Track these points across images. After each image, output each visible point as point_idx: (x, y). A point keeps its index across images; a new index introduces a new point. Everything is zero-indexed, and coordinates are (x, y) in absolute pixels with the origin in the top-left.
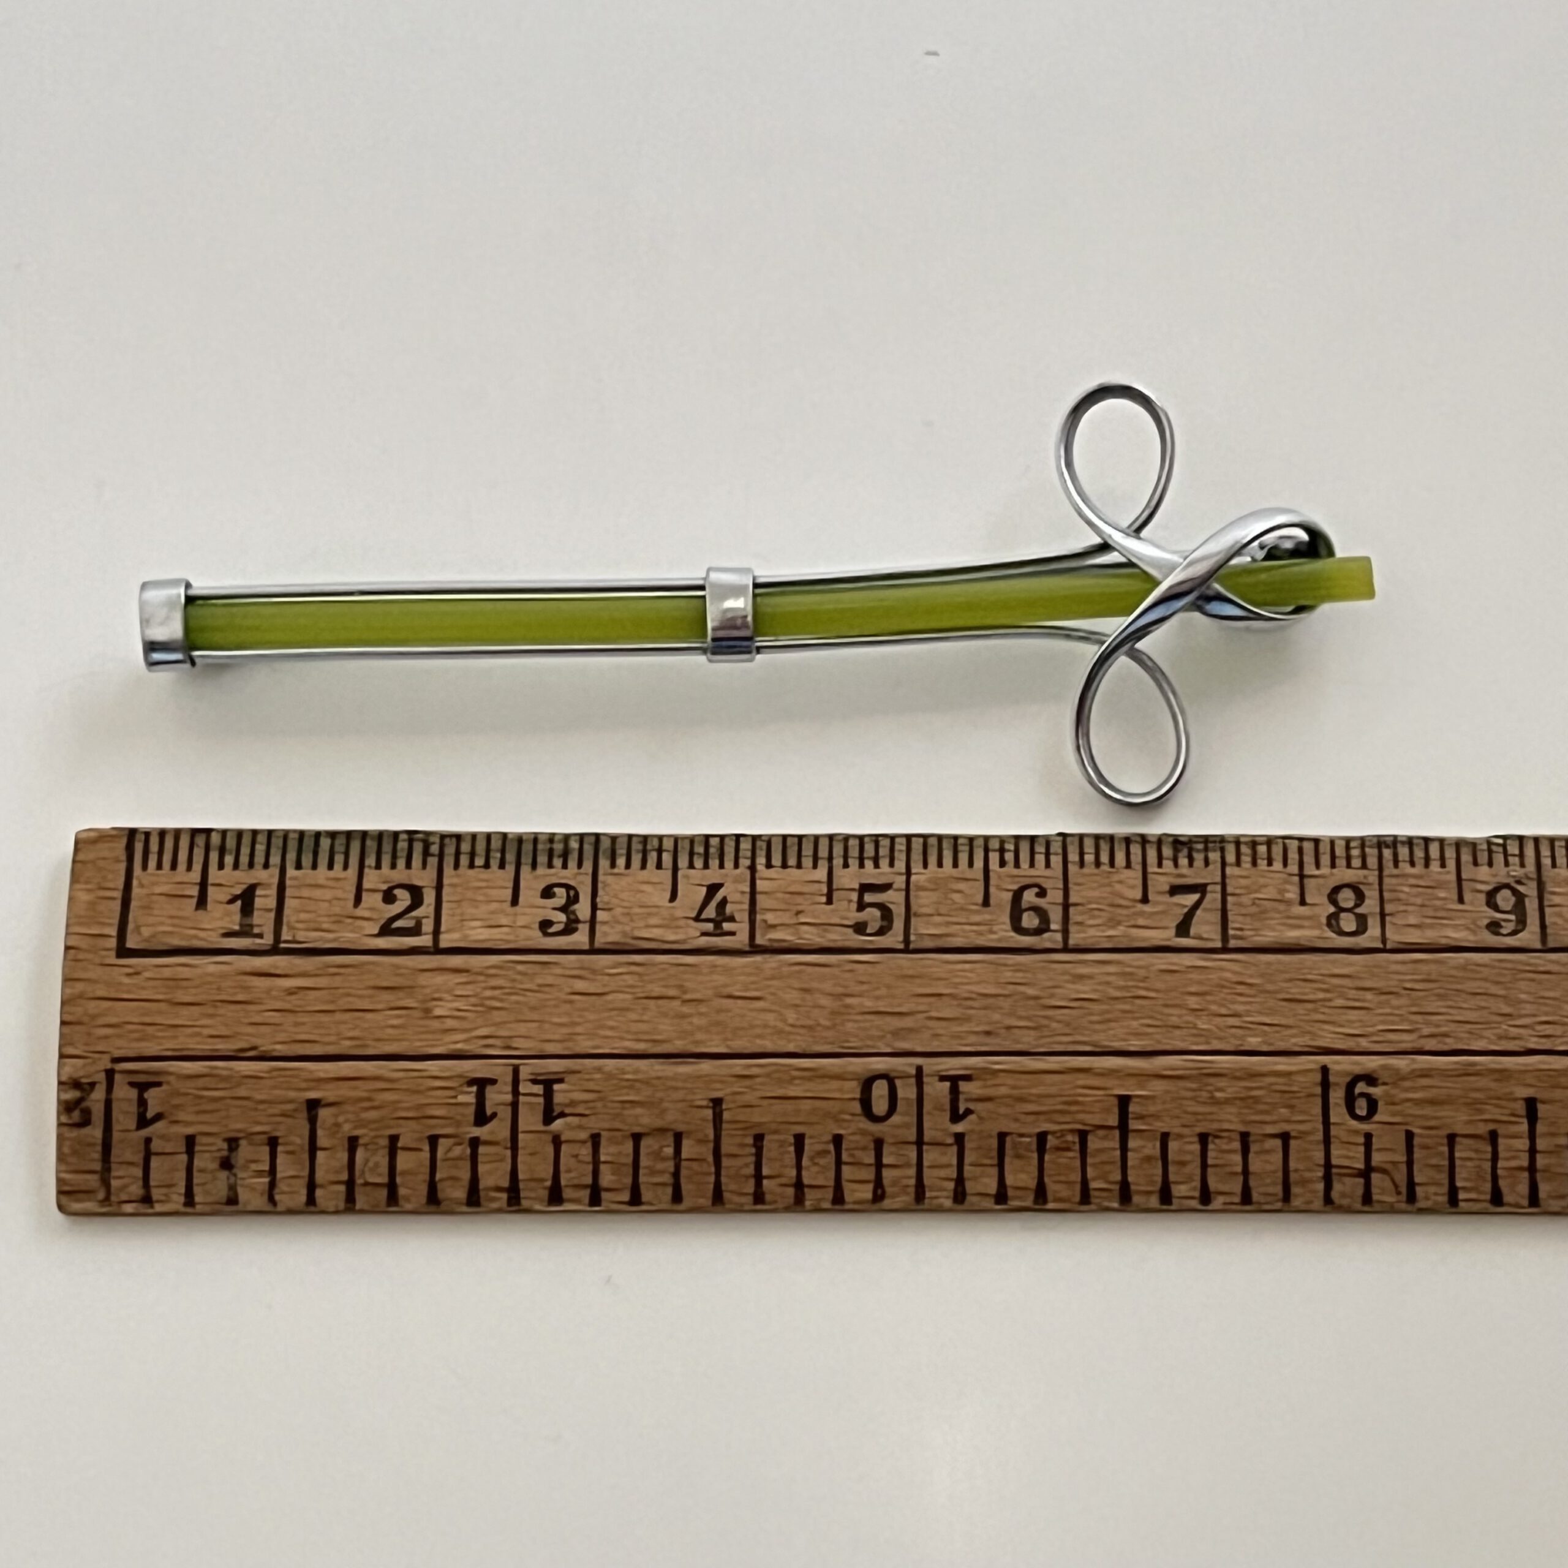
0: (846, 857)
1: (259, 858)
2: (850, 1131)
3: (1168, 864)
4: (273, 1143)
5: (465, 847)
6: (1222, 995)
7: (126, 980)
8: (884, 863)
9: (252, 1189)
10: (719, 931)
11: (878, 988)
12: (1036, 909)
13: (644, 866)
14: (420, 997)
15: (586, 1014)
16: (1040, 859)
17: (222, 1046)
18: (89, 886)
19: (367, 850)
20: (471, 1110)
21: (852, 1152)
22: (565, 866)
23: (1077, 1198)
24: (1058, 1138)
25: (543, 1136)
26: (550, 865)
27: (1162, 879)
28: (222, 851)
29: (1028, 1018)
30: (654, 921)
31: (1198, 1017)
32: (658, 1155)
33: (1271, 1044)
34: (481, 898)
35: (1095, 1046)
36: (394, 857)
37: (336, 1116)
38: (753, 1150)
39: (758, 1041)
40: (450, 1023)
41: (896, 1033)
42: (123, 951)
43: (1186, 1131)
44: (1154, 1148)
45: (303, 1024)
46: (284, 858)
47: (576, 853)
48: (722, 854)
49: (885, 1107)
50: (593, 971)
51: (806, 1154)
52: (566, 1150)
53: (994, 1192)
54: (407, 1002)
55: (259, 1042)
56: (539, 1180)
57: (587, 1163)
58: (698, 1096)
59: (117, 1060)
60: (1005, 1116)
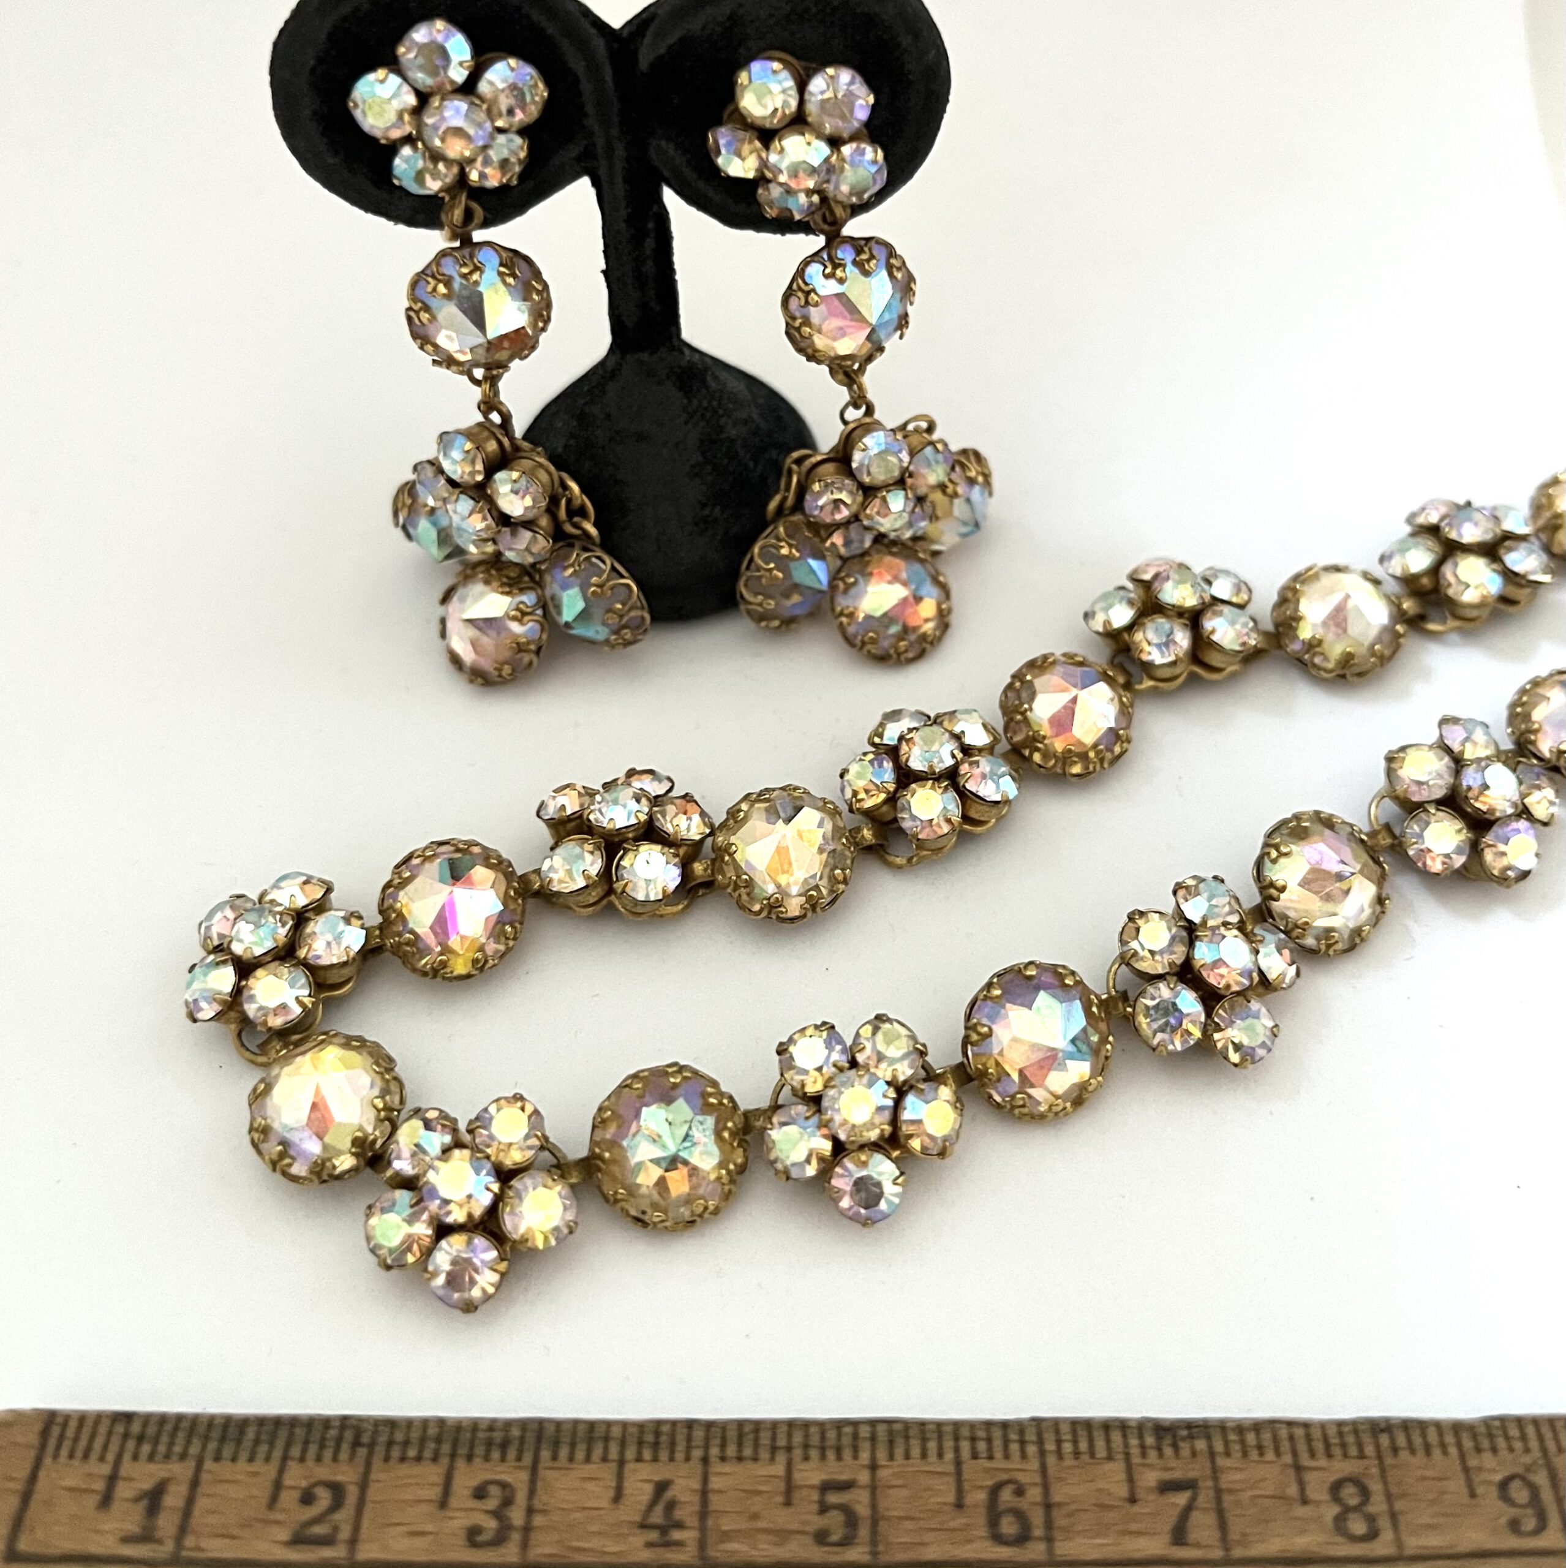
0: (806, 1446)
1: (177, 1449)
3: (1153, 1454)
5: (399, 1436)
8: (847, 1454)
10: (667, 1539)
12: (1016, 1511)
13: (588, 1459)
16: (1014, 1447)
19: (295, 1439)
22: (503, 1459)
26: (487, 1458)
27: (1149, 1473)
28: (141, 1439)
30: (593, 1528)
36: (322, 1446)
42: (12, 1555)
46: (204, 1448)
47: (516, 1443)
48: (673, 1444)
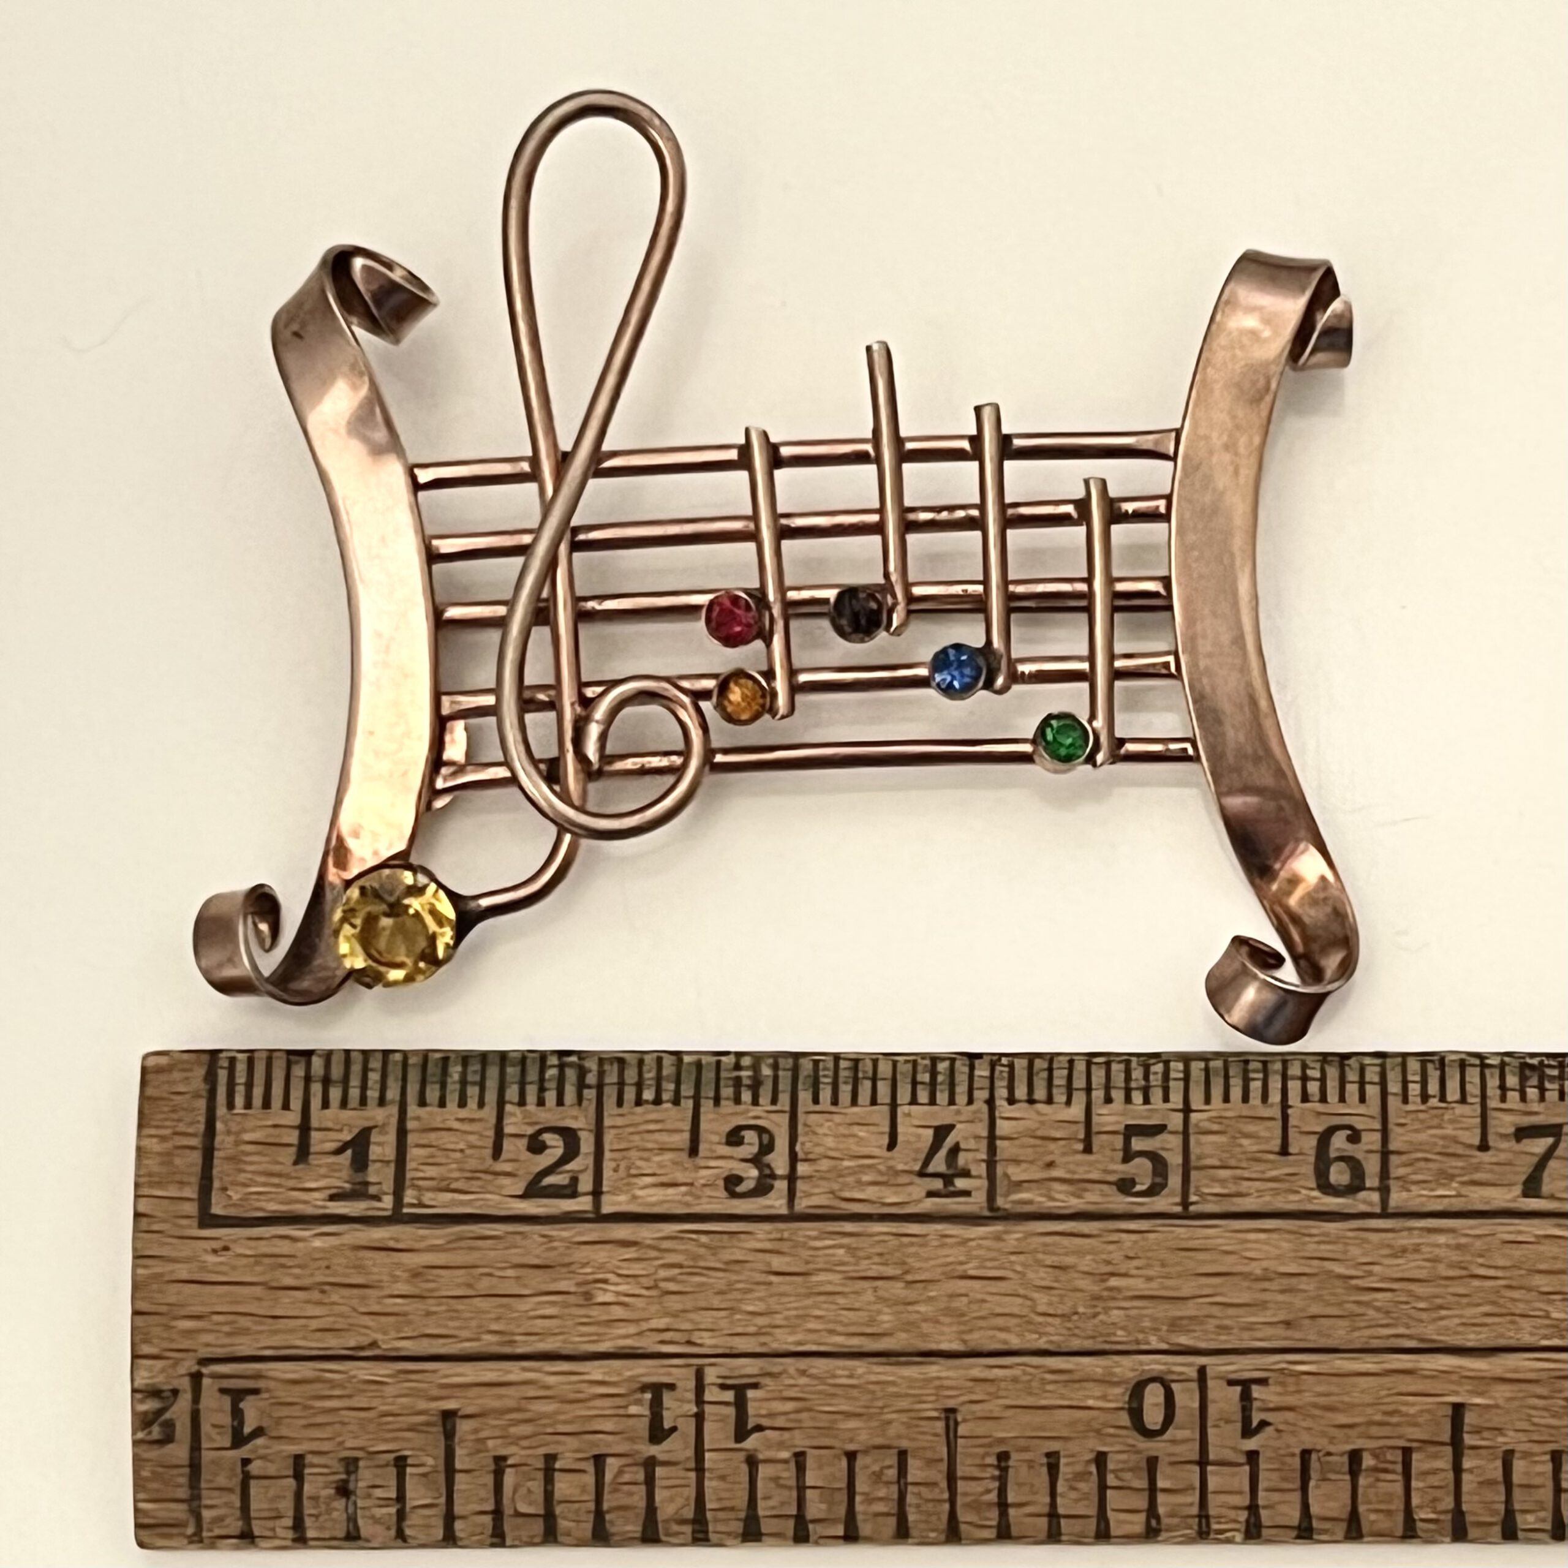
0: (1108, 1088)
1: (373, 1094)
2: (1117, 1448)
3: (1513, 1096)
4: (401, 1463)
5: (631, 1075)
7: (212, 1259)
8: (1157, 1095)
9: (376, 1521)
10: (952, 1189)
11: (1148, 1266)
13: (854, 1102)
14: (580, 1278)
15: (785, 1300)
16: (1352, 1089)
17: (333, 1343)
18: (162, 1133)
19: (508, 1078)
20: (646, 1422)
21: (1120, 1474)
22: (755, 1102)
23: (1399, 1532)
24: (1375, 1456)
25: (734, 1455)
26: (737, 1100)
27: (1508, 1118)
29: (1340, 1304)
31: (1551, 1302)
32: (877, 1477)
34: (650, 1145)
35: (1422, 1340)
36: (542, 1089)
37: (476, 1431)
38: (997, 1473)
39: (1003, 1336)
40: (618, 1312)
41: (1175, 1325)
42: (207, 1219)
43: (1536, 1448)
44: (1495, 1470)
45: (435, 1313)
46: (403, 1091)
47: (769, 1082)
48: (952, 1084)
49: (1160, 1418)
50: (796, 1245)
51: (1061, 1476)
52: (763, 1471)
53: (1295, 1522)
54: (563, 1286)
55: (379, 1337)
56: (732, 1509)
57: (790, 1488)
58: (925, 1406)
59: (205, 1361)
60: (1309, 1429)
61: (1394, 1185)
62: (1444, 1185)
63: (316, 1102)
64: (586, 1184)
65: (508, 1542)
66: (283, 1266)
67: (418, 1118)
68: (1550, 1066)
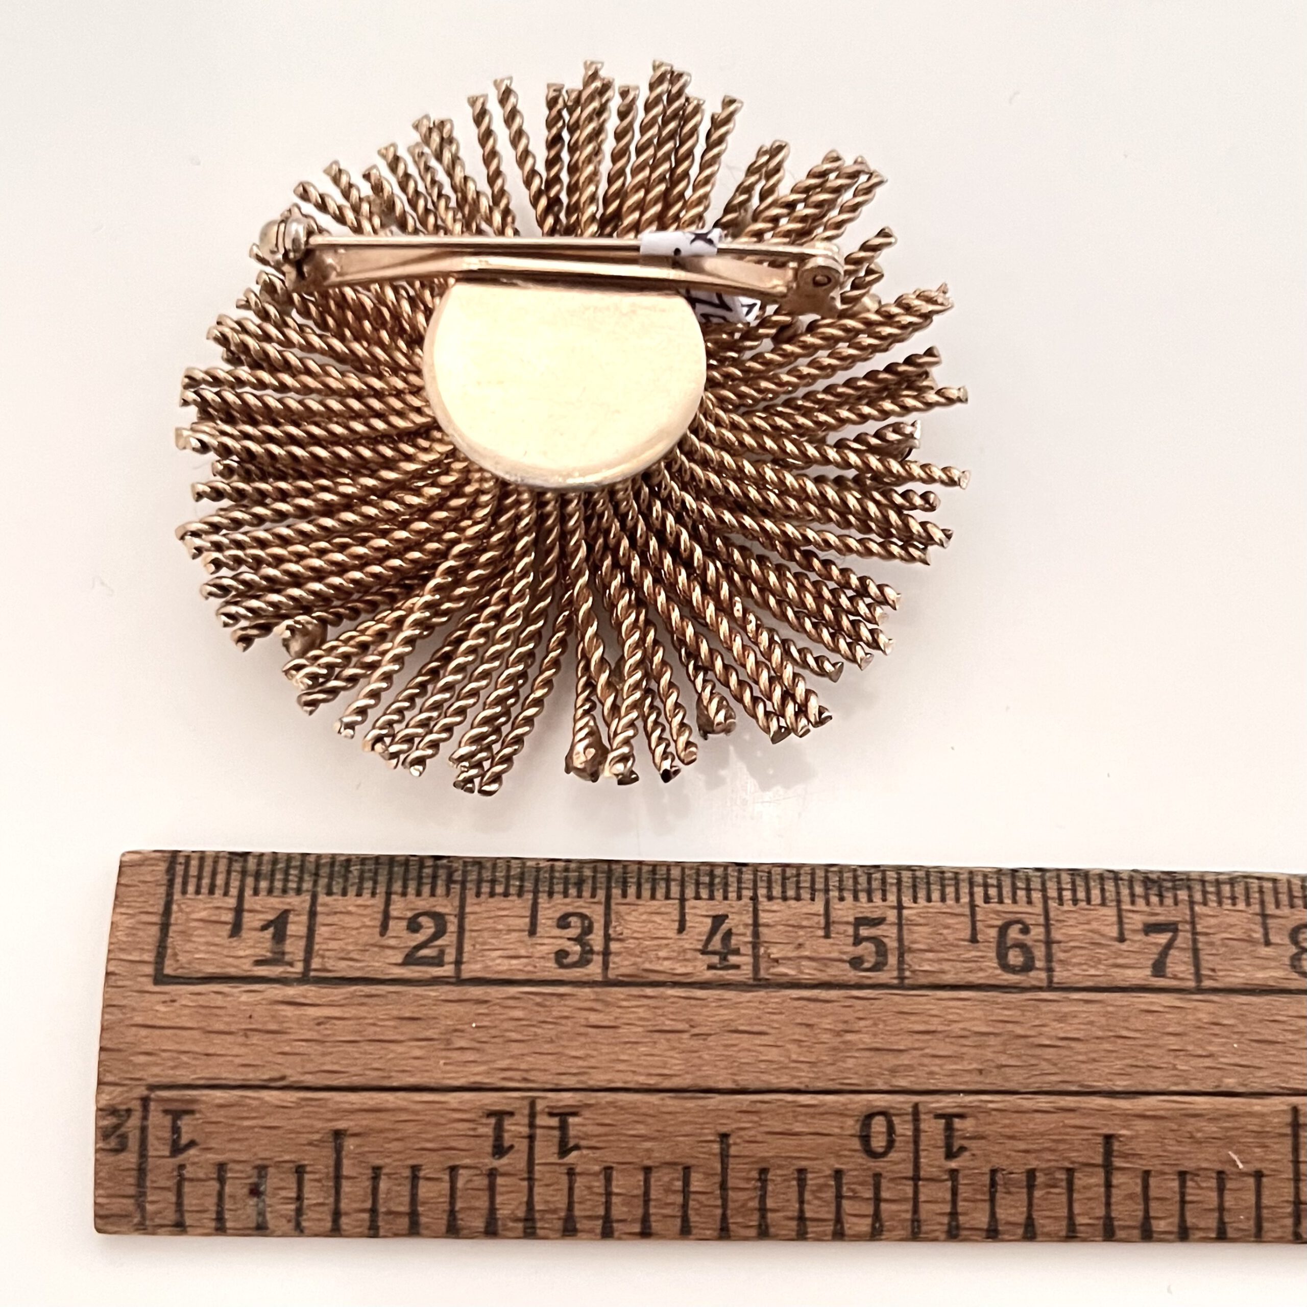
0: (841, 890)
1: (292, 885)
2: (851, 1166)
3: (1140, 901)
4: (300, 1171)
5: (487, 875)
6: (1200, 1036)
7: (162, 1008)
8: (877, 895)
9: (280, 1215)
10: (725, 963)
11: (875, 1025)
12: (1021, 946)
13: (653, 897)
14: (443, 1028)
15: (599, 1046)
16: (1021, 894)
17: (252, 1076)
18: (130, 911)
19: (395, 876)
20: (490, 1141)
21: (850, 1186)
23: (1063, 1233)
24: (1046, 1175)
25: (557, 1168)
26: (566, 894)
27: (1135, 916)
28: (258, 876)
29: (1018, 1057)
30: (662, 954)
31: (1176, 1057)
32: (667, 1189)
33: (1245, 1085)
34: (500, 927)
35: (1081, 1086)
36: (420, 884)
37: (359, 1146)
38: (759, 1184)
39: (765, 1077)
40: (472, 1055)
41: (893, 1071)
42: (160, 978)
43: (1168, 1169)
44: (1136, 1184)
45: (331, 1053)
46: (315, 883)
47: (590, 881)
48: (726, 885)
49: (884, 1144)
50: (607, 1004)
51: (808, 1188)
52: (579, 1182)
53: (985, 1227)
54: (429, 1034)
55: (288, 1072)
56: (555, 1211)
57: (601, 1194)
58: (706, 1131)
59: (152, 1088)
60: (997, 1153)
61: (1057, 967)
62: (1092, 967)
63: (248, 892)
64: (450, 956)
65: (382, 1232)
66: (216, 1015)
67: (325, 905)
68: (1165, 880)
